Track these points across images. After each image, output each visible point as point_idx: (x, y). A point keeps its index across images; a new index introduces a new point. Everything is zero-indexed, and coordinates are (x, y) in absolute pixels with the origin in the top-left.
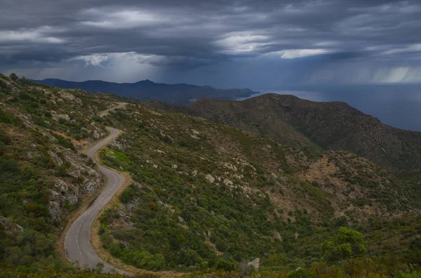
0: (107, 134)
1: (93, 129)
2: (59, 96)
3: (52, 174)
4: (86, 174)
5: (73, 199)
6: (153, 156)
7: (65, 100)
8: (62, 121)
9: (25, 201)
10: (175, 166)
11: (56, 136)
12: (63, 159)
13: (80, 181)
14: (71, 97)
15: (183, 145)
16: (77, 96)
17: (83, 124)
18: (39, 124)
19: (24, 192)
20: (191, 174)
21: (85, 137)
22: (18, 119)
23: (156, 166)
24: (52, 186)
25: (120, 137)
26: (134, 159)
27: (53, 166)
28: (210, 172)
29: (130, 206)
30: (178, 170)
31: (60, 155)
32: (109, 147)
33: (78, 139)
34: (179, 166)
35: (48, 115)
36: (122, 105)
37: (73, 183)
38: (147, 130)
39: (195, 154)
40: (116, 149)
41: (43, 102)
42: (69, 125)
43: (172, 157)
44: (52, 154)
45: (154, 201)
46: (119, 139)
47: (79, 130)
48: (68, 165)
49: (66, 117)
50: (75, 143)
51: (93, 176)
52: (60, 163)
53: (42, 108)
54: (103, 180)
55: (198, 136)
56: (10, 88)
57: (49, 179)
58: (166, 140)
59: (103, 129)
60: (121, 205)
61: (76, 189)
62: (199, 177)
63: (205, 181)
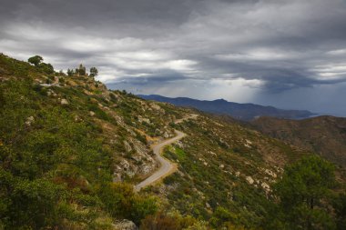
0: (175, 135)
1: (165, 131)
2: (150, 106)
3: (121, 155)
4: (145, 160)
5: (131, 174)
6: (206, 156)
7: (153, 109)
8: (144, 123)
9: (99, 169)
10: (222, 166)
11: (136, 133)
12: (132, 147)
13: (140, 163)
14: (158, 108)
15: (236, 151)
16: (162, 107)
17: (158, 126)
18: (127, 124)
19: (100, 164)
20: (234, 174)
21: (157, 135)
22: (114, 119)
23: (206, 164)
24: (118, 163)
25: (183, 138)
26: (189, 155)
27: (124, 151)
28: (251, 175)
29: (170, 187)
30: (224, 169)
31: (131, 144)
32: (173, 144)
33: (152, 136)
34: (225, 167)
35: (136, 118)
36: (194, 116)
37: (135, 164)
38: (209, 136)
39: (241, 158)
40: (177, 147)
41: (135, 110)
42: (148, 126)
43: (221, 159)
44: (126, 143)
45: (190, 187)
46: (182, 140)
47: (154, 130)
48: (134, 152)
49: (148, 121)
50: (149, 138)
51: (150, 162)
52: (130, 150)
53: (134, 113)
54: (158, 166)
55: (250, 145)
56: (116, 99)
57: (118, 158)
58: (223, 146)
59: (173, 131)
60: (163, 186)
61: (136, 168)
62: (241, 177)
63: (245, 182)
